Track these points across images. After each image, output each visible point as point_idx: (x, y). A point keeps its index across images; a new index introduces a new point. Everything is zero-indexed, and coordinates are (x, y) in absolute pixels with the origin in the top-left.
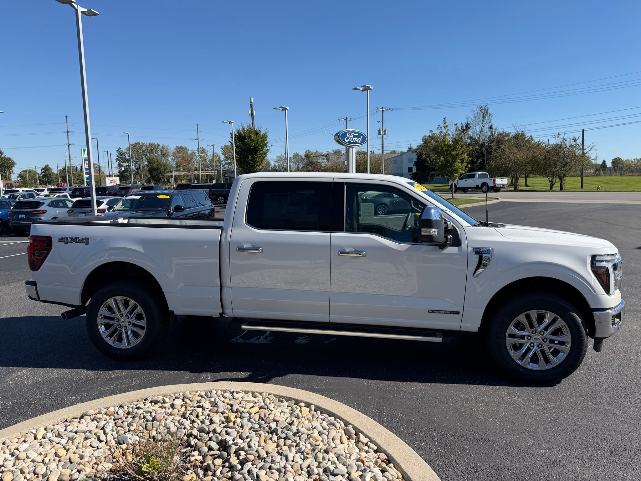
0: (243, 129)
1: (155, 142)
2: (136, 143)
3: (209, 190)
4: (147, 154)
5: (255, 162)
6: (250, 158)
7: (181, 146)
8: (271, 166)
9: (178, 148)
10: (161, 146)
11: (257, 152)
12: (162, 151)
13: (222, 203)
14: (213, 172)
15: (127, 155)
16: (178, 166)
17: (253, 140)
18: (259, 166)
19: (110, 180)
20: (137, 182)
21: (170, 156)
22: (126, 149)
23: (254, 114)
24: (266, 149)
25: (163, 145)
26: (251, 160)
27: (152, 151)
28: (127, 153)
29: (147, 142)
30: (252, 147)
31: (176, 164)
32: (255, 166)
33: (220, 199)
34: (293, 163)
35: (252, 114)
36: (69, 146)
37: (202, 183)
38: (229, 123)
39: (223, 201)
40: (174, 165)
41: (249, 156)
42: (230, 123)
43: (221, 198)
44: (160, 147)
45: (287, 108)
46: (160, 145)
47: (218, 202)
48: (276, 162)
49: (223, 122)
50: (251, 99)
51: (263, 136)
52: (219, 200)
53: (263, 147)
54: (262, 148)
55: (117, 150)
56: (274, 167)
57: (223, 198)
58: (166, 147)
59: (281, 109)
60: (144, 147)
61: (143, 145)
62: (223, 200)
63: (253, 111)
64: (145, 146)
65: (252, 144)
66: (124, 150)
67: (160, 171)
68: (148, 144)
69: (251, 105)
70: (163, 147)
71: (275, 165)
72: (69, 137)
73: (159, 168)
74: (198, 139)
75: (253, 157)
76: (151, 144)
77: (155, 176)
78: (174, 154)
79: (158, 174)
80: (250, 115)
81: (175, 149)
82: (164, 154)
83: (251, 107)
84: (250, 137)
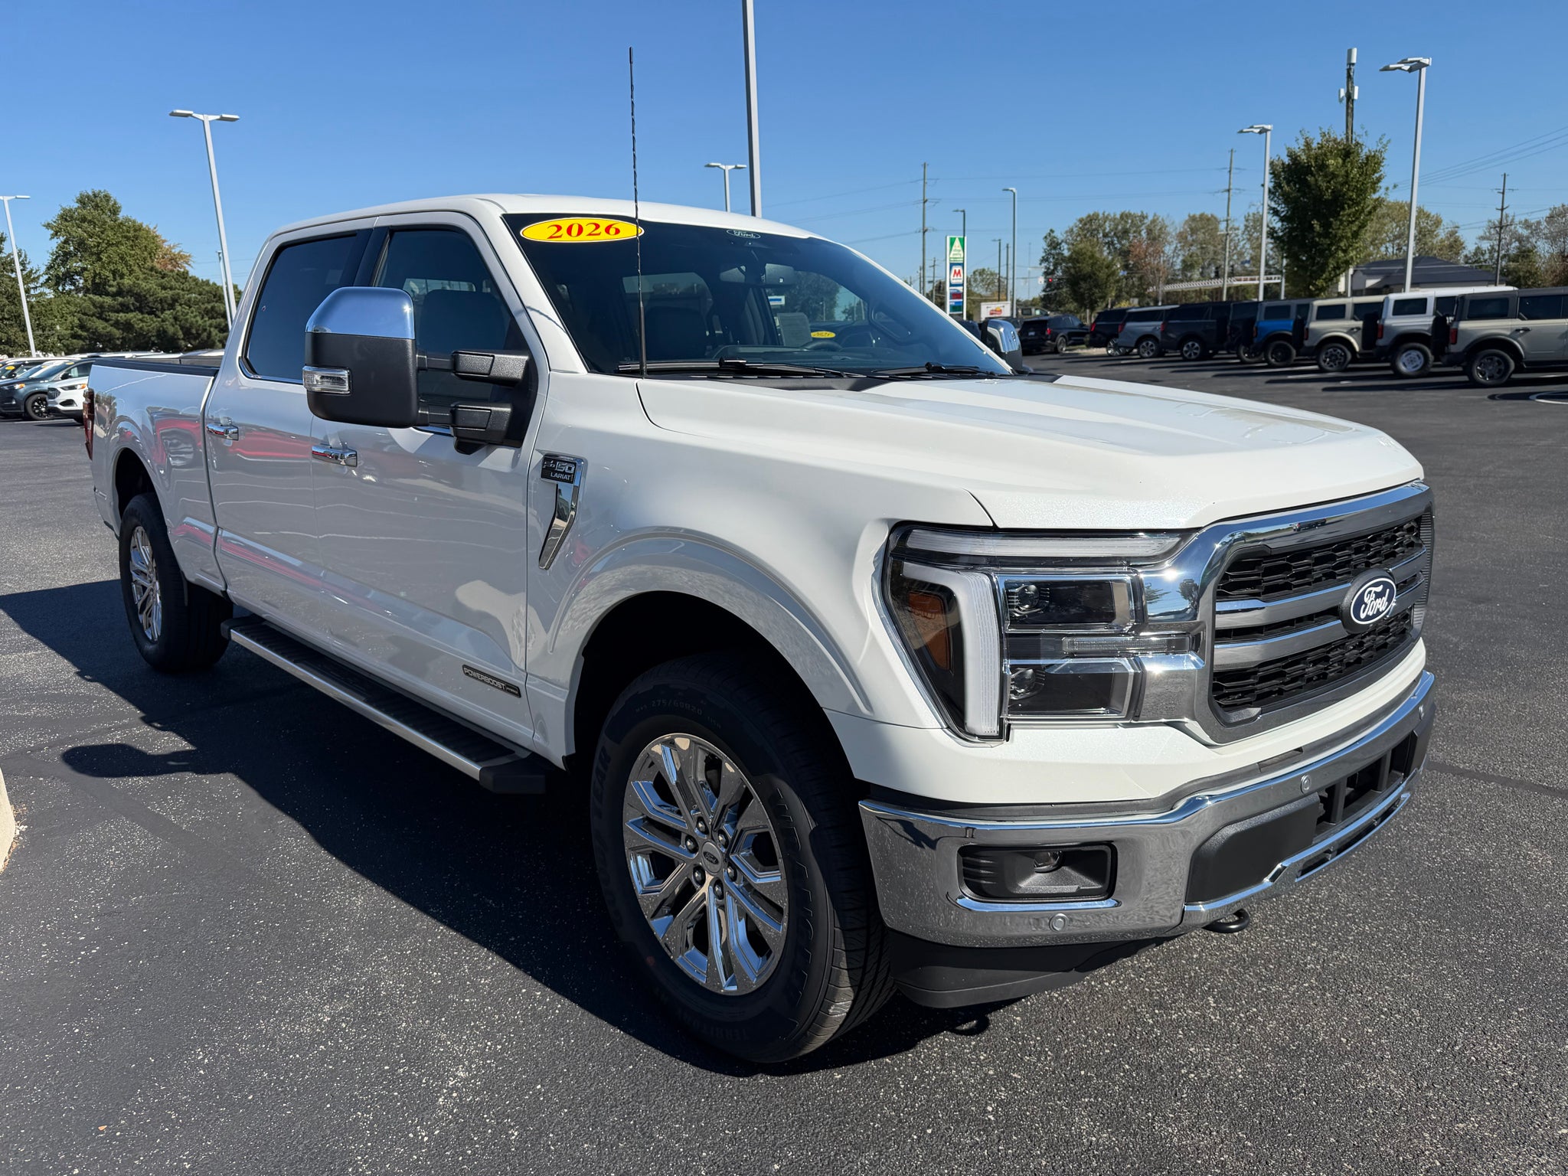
0: (1308, 145)
1: (1136, 210)
2: (1089, 216)
3: (1160, 323)
4: (1112, 242)
5: (1335, 240)
6: (1317, 227)
7: (1202, 215)
8: (1466, 252)
9: (1193, 219)
10: (1150, 218)
11: (1343, 209)
12: (1149, 231)
13: (1193, 357)
14: (1254, 280)
15: (1066, 246)
16: (1188, 266)
17: (1333, 173)
18: (1345, 251)
19: (989, 309)
20: (1033, 310)
21: (1169, 244)
22: (1066, 232)
23: (1356, 97)
24: (1375, 196)
25: (1155, 215)
26: (1320, 235)
27: (1126, 232)
28: (1066, 242)
29: (1115, 210)
30: (1328, 196)
31: (1184, 261)
32: (1330, 250)
33: (1188, 346)
34: (1546, 238)
35: (1349, 97)
36: (924, 233)
37: (1162, 305)
38: (1260, 133)
39: (1195, 354)
40: (1178, 266)
41: (1315, 222)
42: (1263, 131)
43: (1193, 345)
44: (1146, 221)
45: (1426, 61)
46: (1147, 217)
47: (1182, 355)
48: (1482, 238)
49: (1241, 132)
50: (1350, 52)
51: (1367, 158)
52: (1185, 349)
53: (1362, 192)
54: (1358, 196)
55: (1046, 237)
56: (1475, 254)
57: (1197, 345)
58: (1160, 219)
59: (1407, 67)
60: (1107, 224)
61: (1106, 219)
62: (1197, 348)
63: (1353, 87)
64: (1110, 221)
65: (1328, 188)
66: (1060, 235)
67: (1096, 280)
68: (1118, 216)
69: (1349, 70)
70: (1153, 221)
71: (1478, 248)
72: (926, 212)
73: (1095, 274)
74: (1229, 191)
75: (1326, 225)
76: (1126, 216)
77: (1082, 295)
78: (1181, 237)
79: (1090, 289)
80: (1341, 100)
81: (1186, 222)
82: (1156, 236)
83: (1349, 77)
84: (1323, 167)
